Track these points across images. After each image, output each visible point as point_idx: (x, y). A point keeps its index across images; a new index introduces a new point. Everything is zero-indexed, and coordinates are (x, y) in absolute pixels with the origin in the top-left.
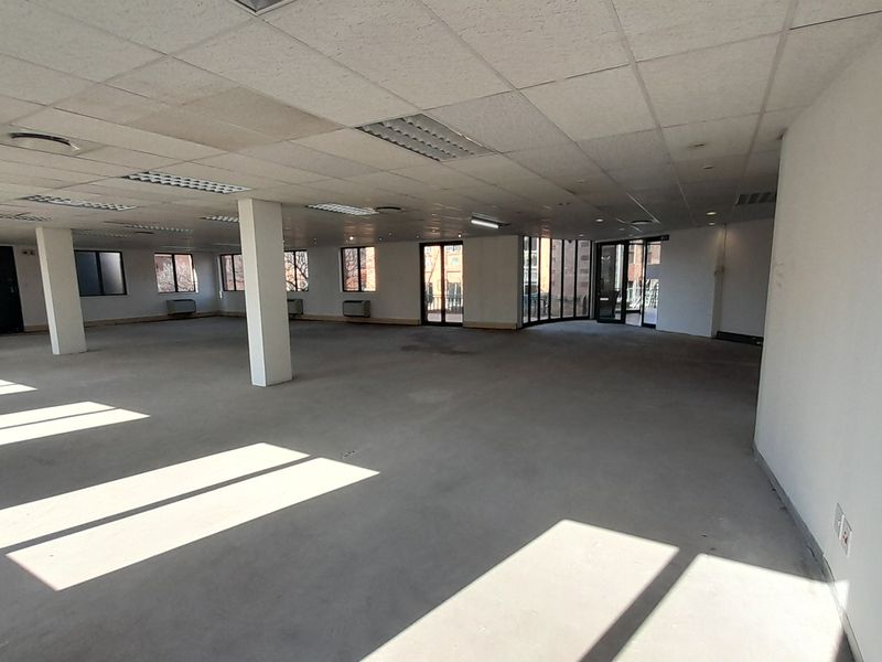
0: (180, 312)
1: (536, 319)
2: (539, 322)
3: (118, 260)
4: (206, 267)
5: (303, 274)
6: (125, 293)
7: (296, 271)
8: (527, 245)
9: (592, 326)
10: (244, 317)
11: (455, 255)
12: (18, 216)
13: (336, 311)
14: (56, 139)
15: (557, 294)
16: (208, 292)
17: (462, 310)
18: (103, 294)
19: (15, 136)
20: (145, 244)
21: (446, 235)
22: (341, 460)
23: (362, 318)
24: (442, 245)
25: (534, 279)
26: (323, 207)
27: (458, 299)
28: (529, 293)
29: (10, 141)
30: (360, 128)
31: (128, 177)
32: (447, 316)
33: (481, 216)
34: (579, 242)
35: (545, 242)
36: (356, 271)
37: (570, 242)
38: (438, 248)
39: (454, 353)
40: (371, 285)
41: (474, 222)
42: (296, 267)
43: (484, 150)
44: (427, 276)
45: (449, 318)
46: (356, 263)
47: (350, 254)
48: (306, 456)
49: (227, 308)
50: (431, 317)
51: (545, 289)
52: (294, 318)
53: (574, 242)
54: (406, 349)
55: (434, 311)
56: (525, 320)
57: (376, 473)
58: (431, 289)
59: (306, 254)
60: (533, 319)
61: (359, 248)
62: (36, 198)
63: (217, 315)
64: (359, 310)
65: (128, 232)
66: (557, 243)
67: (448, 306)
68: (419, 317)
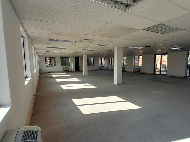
0: (102, 69)
3: (93, 59)
4: (107, 60)
5: (125, 62)
6: (93, 65)
10: (113, 70)
11: (165, 58)
12: (81, 53)
13: (132, 70)
14: (88, 40)
16: (107, 65)
17: (166, 71)
18: (90, 65)
19: (83, 40)
20: (97, 56)
21: (163, 52)
23: (138, 72)
24: (161, 54)
26: (132, 47)
27: (165, 68)
29: (82, 41)
30: (144, 29)
31: (97, 45)
32: (161, 72)
33: (175, 47)
36: (137, 61)
39: (163, 82)
40: (140, 64)
41: (172, 48)
42: (124, 60)
44: (156, 62)
45: (162, 73)
46: (137, 59)
47: (136, 57)
48: (125, 100)
49: (110, 68)
50: (156, 73)
52: (123, 71)
54: (149, 80)
55: (157, 71)
56: (188, 75)
57: (141, 108)
58: (157, 65)
59: (126, 57)
61: (138, 56)
62: (84, 50)
63: (108, 70)
64: (137, 70)
65: (95, 54)
67: (162, 70)
68: (153, 73)
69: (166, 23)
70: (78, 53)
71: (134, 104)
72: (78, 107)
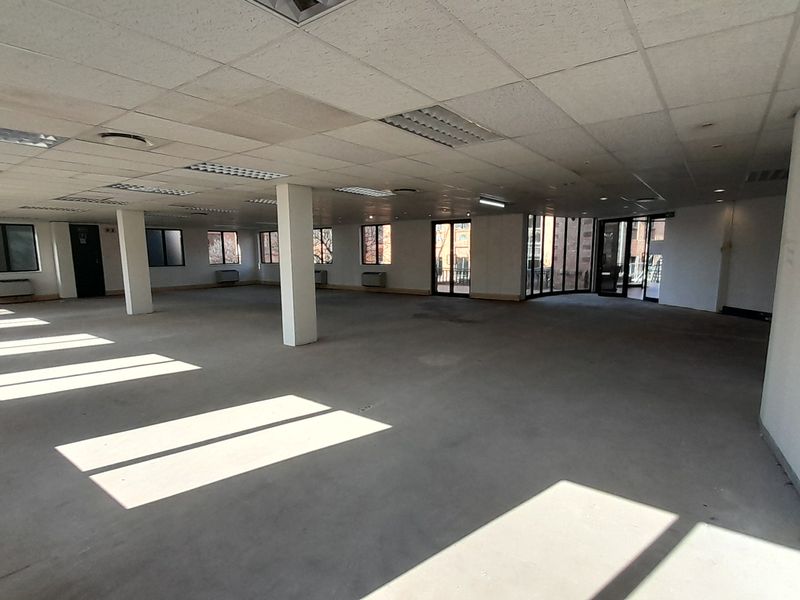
0: (227, 280)
1: (538, 292)
2: (542, 295)
3: (180, 237)
4: (248, 242)
5: (328, 249)
6: (184, 265)
7: (323, 246)
8: (531, 223)
9: (594, 299)
10: (278, 286)
11: (463, 233)
12: (103, 201)
13: (356, 282)
14: (135, 137)
15: (559, 269)
16: (249, 264)
17: (469, 283)
18: (166, 264)
19: (104, 135)
20: (200, 223)
21: (456, 213)
22: (357, 414)
23: (378, 287)
24: (452, 223)
25: (538, 255)
26: (348, 189)
27: (466, 272)
28: (533, 267)
29: (100, 139)
30: (383, 120)
31: (189, 168)
32: (455, 287)
33: (490, 196)
34: (583, 220)
35: (549, 220)
36: (374, 247)
37: (573, 219)
38: (448, 226)
39: (460, 321)
40: (387, 258)
41: (482, 202)
42: (322, 242)
43: (495, 135)
44: (437, 251)
45: (457, 290)
46: (374, 239)
47: (369, 231)
48: (328, 408)
49: (264, 277)
50: (440, 289)
51: (548, 264)
52: (321, 286)
53: (577, 220)
54: (417, 316)
55: (443, 283)
56: (528, 292)
57: (389, 427)
58: (441, 262)
59: (330, 231)
60: (536, 292)
61: (377, 226)
62: (117, 186)
63: (255, 283)
64: (375, 281)
65: (188, 214)
66: (561, 221)
67: (456, 278)
68: (429, 288)
70: (85, 200)
71: (364, 416)
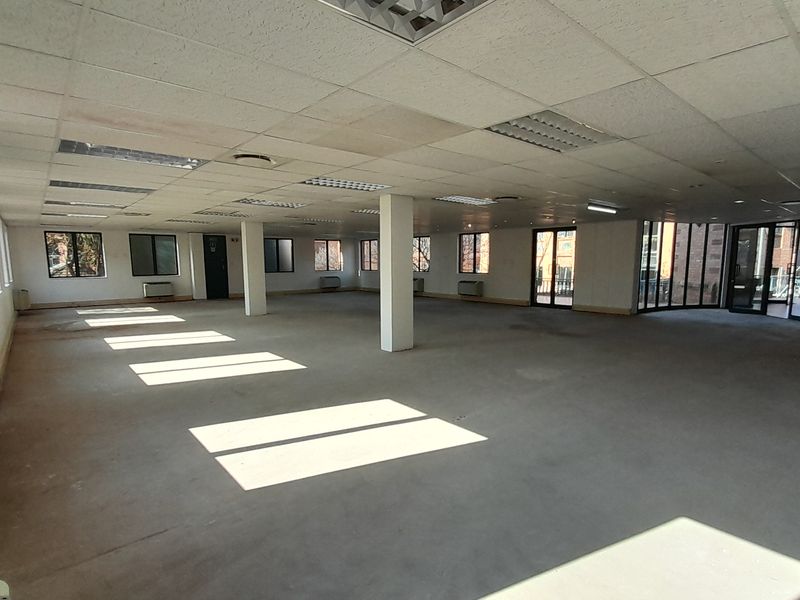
0: (330, 286)
1: (654, 306)
2: (657, 309)
3: (290, 245)
4: (350, 250)
5: (425, 258)
6: (293, 271)
7: (421, 253)
8: (647, 230)
9: (723, 316)
10: (377, 293)
11: (568, 242)
12: (231, 214)
13: (452, 290)
14: (262, 157)
15: (679, 280)
16: (350, 271)
17: (571, 294)
18: (278, 271)
19: (237, 157)
20: (309, 232)
21: (561, 221)
22: (453, 422)
23: (475, 296)
24: (555, 231)
25: (654, 265)
26: (449, 199)
27: (568, 283)
28: (647, 278)
29: (234, 160)
30: (489, 129)
31: (304, 182)
32: (556, 298)
33: (598, 202)
34: (711, 226)
35: (669, 227)
36: (472, 255)
37: (699, 225)
38: (550, 234)
39: (563, 334)
40: (484, 267)
41: (590, 208)
42: (420, 251)
43: (609, 137)
44: (538, 260)
45: (559, 301)
46: (472, 247)
47: (467, 239)
48: (423, 415)
49: (364, 284)
50: (541, 300)
51: (666, 274)
52: (418, 294)
53: (704, 226)
54: (514, 327)
55: (544, 294)
56: (641, 306)
57: (484, 438)
58: (541, 272)
59: (428, 239)
60: (650, 306)
61: (475, 235)
62: (244, 201)
63: (355, 290)
64: (470, 289)
65: (299, 224)
66: (684, 227)
67: (558, 288)
68: (528, 299)
69: (566, 111)
70: (217, 213)
71: (459, 425)
72: (218, 459)
